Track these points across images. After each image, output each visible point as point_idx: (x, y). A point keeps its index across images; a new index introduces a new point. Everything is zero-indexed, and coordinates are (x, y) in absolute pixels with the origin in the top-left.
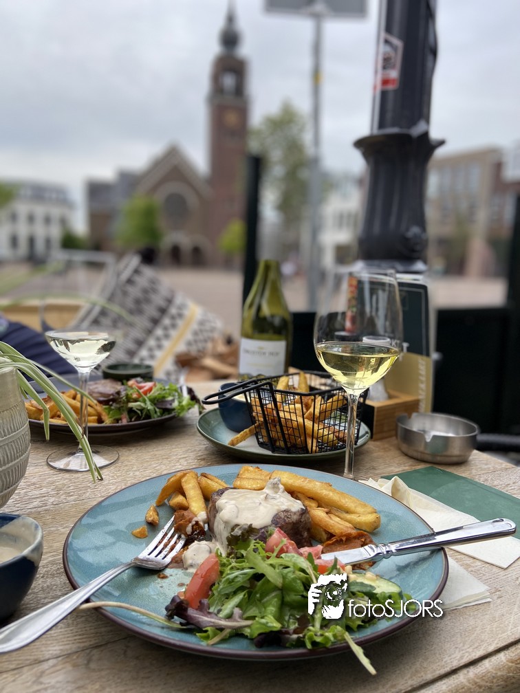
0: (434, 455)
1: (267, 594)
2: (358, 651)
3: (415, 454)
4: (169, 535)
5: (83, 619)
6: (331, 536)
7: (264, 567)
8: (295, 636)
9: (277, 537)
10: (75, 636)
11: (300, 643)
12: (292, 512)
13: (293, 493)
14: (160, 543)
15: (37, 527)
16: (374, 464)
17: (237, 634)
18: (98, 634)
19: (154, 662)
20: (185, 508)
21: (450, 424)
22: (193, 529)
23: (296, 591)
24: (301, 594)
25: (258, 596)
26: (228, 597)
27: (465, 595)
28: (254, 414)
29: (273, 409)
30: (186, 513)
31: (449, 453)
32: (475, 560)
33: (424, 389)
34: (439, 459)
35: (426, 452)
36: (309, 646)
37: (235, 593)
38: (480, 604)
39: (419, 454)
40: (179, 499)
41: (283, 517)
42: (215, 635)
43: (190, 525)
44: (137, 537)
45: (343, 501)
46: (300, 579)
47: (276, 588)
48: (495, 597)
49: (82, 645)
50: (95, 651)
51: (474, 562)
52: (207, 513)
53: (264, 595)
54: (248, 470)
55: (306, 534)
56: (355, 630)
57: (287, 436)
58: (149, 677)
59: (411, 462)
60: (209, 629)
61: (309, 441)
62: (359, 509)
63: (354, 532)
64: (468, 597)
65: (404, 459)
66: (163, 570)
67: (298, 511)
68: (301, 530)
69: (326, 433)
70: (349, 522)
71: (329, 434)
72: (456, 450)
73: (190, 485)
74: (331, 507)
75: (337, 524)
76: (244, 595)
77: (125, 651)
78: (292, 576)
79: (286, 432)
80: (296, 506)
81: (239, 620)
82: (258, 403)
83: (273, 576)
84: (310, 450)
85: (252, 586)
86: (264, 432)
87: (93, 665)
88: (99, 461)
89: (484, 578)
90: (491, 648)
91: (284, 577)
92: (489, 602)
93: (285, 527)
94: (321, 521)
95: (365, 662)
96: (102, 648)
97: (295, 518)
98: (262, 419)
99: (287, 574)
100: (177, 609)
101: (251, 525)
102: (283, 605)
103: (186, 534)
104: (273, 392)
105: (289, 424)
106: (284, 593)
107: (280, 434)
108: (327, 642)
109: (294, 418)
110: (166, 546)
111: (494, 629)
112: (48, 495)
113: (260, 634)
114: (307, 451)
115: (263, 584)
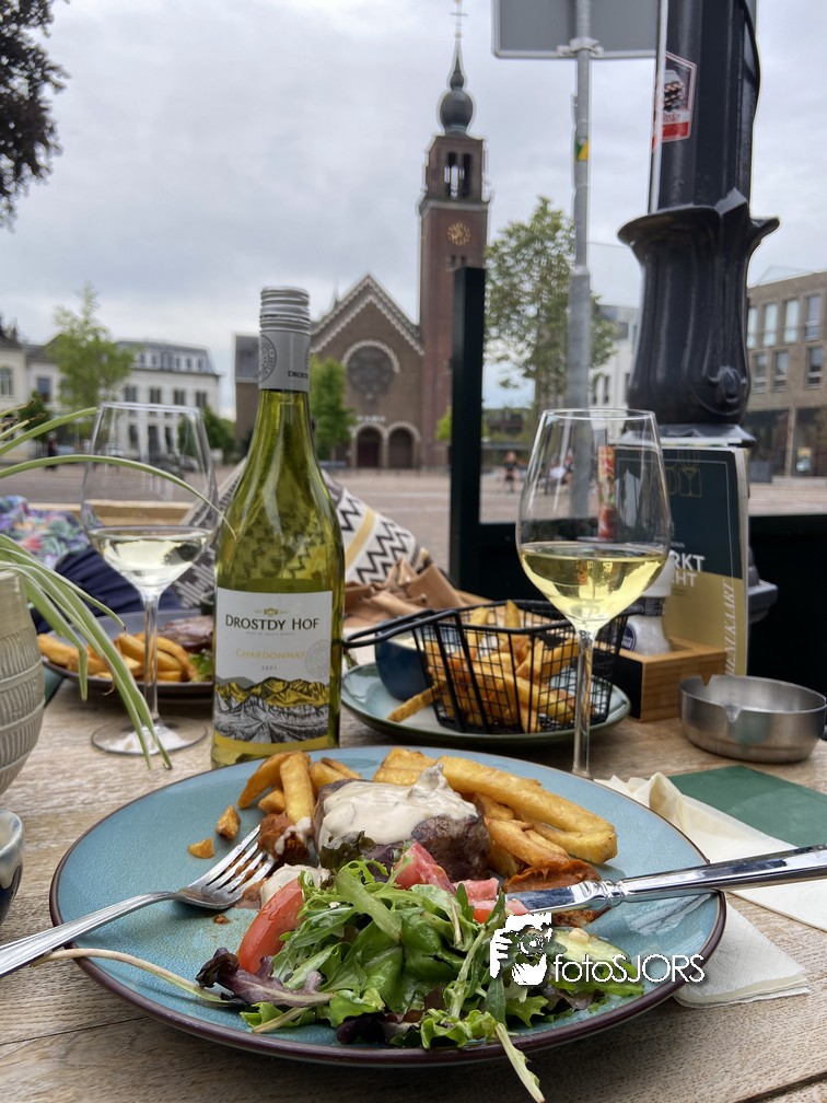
0: (745, 746)
1: (377, 953)
2: (518, 1059)
3: (711, 745)
4: (248, 856)
5: (80, 983)
6: (524, 865)
7: (370, 903)
8: (407, 1025)
9: (411, 856)
10: (59, 1009)
11: (413, 1039)
12: (451, 820)
13: (468, 794)
14: (231, 866)
15: (16, 825)
16: (637, 759)
17: (316, 1018)
18: (97, 1009)
19: (177, 1060)
20: (278, 810)
21: (777, 696)
22: (286, 844)
23: (425, 949)
24: (434, 954)
25: (359, 954)
26: (309, 952)
27: (758, 980)
28: (431, 669)
29: (461, 659)
30: (277, 818)
31: (772, 743)
32: (791, 922)
33: (733, 636)
34: (754, 753)
35: (732, 740)
36: (426, 1044)
37: (318, 947)
38: (786, 998)
39: (719, 745)
40: (274, 797)
41: (433, 827)
42: (272, 1017)
43: (282, 838)
44: (196, 856)
45: (557, 810)
46: (435, 928)
47: (391, 943)
48: (818, 987)
49: (67, 1024)
50: (82, 1037)
51: (788, 926)
52: (312, 823)
53: (369, 953)
54: (400, 756)
55: (476, 861)
56: (529, 1024)
57: (486, 706)
58: (160, 1085)
59: (703, 757)
60: (261, 1005)
61: (525, 714)
62: (583, 825)
63: (564, 861)
64: (764, 983)
65: (693, 752)
66: (226, 910)
67: (465, 820)
68: (466, 851)
69: (553, 699)
70: (559, 844)
71: (557, 703)
72: (786, 737)
73: (294, 774)
74: (532, 820)
75: (538, 847)
76: (334, 952)
77: (134, 1040)
78: (420, 922)
79: (485, 699)
80: (465, 810)
81: (313, 992)
82: (437, 651)
83: (384, 919)
84: (526, 728)
85: (349, 937)
86: (447, 700)
87: (72, 1059)
88: (171, 739)
89: (804, 952)
90: (794, 1077)
91: (405, 924)
92: (805, 995)
93: (434, 844)
94: (507, 840)
96: (97, 1032)
97: (455, 831)
98: (443, 678)
99: (409, 917)
100: (220, 970)
101: (363, 833)
102: (403, 974)
103: (274, 854)
104: (461, 629)
105: (490, 685)
106: (407, 951)
107: (474, 703)
108: (461, 1040)
109: (498, 674)
110: (239, 871)
111: (807, 1042)
112: (80, 788)
113: (347, 1019)
114: (522, 731)
115: (368, 934)
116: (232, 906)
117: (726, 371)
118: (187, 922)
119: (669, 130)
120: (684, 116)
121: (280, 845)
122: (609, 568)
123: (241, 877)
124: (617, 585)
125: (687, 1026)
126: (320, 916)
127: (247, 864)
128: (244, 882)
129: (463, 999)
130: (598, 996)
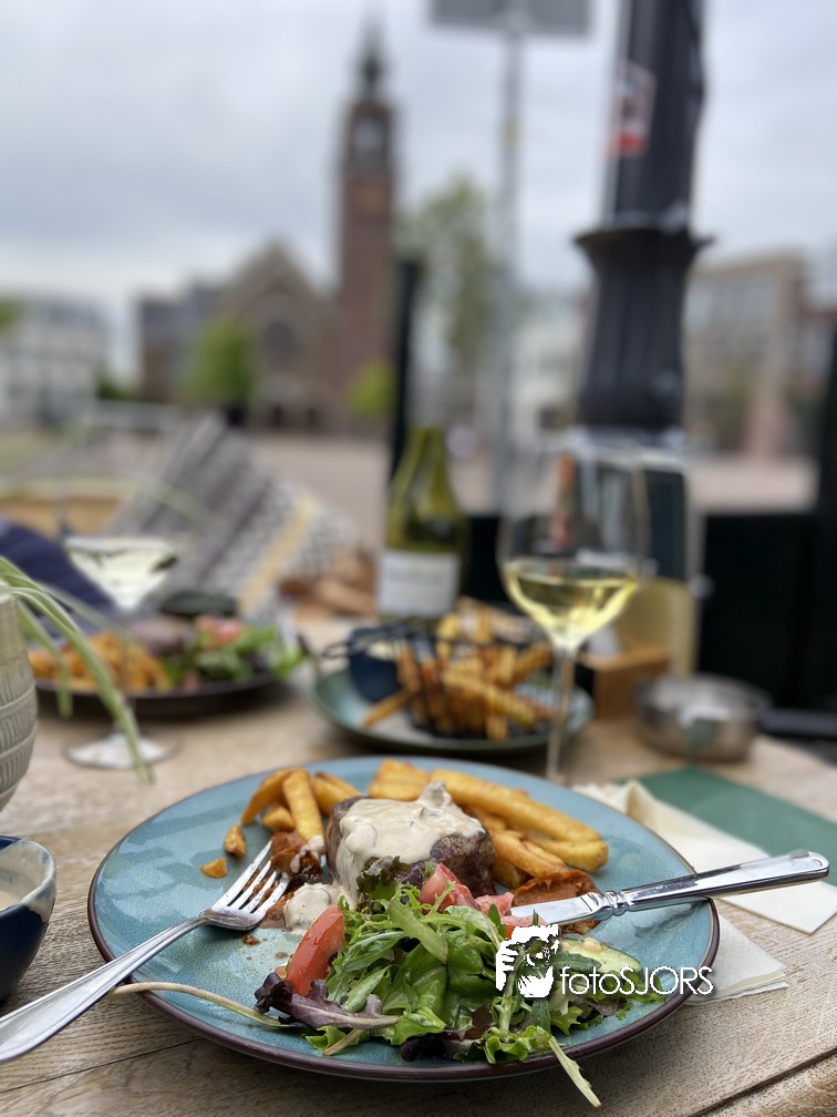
1: (423, 973)
4: (263, 873)
5: (120, 1009)
6: (527, 877)
7: (417, 928)
8: (468, 1043)
9: (439, 878)
10: (107, 1037)
11: (476, 1054)
12: (463, 838)
13: (466, 806)
14: (247, 885)
15: (46, 858)
17: (373, 1038)
18: (145, 1035)
19: (236, 1082)
20: (289, 829)
21: (721, 700)
22: (301, 863)
23: (470, 969)
24: (479, 973)
25: (408, 975)
26: (358, 976)
27: (744, 977)
30: (290, 838)
31: (718, 743)
36: (491, 1059)
37: (370, 970)
38: (769, 992)
39: (671, 744)
40: (279, 814)
41: (449, 845)
42: (336, 1039)
43: (297, 857)
44: (210, 876)
45: (548, 821)
46: (477, 949)
47: (437, 963)
48: (795, 981)
49: (119, 1052)
50: (138, 1064)
51: (759, 924)
52: (325, 838)
53: (416, 974)
54: (392, 768)
55: (486, 874)
56: (567, 1033)
58: (227, 1107)
59: (657, 757)
60: (326, 1028)
62: (574, 835)
63: (564, 872)
64: (750, 980)
66: (252, 930)
67: (475, 836)
68: (477, 866)
70: (558, 855)
72: (730, 739)
73: (298, 792)
74: (528, 831)
75: (538, 858)
76: (385, 974)
77: (189, 1065)
78: (464, 944)
80: (471, 827)
81: (376, 1015)
83: (433, 943)
85: (399, 959)
87: (135, 1087)
88: (150, 750)
89: (776, 949)
90: (788, 1065)
91: (451, 946)
92: (785, 989)
93: (452, 862)
94: (510, 852)
95: (583, 1085)
96: (151, 1058)
97: (469, 847)
98: (416, 686)
99: (455, 939)
100: (275, 995)
101: (398, 858)
102: (449, 990)
103: (290, 872)
106: (450, 970)
108: (521, 1054)
110: (257, 891)
111: (793, 1033)
113: (409, 1039)
114: (486, 739)
115: (415, 957)
116: (258, 925)
118: (218, 945)
119: (625, 141)
121: (295, 864)
123: (260, 896)
125: (689, 1022)
126: (368, 941)
127: (262, 883)
128: (263, 901)
130: (620, 1002)
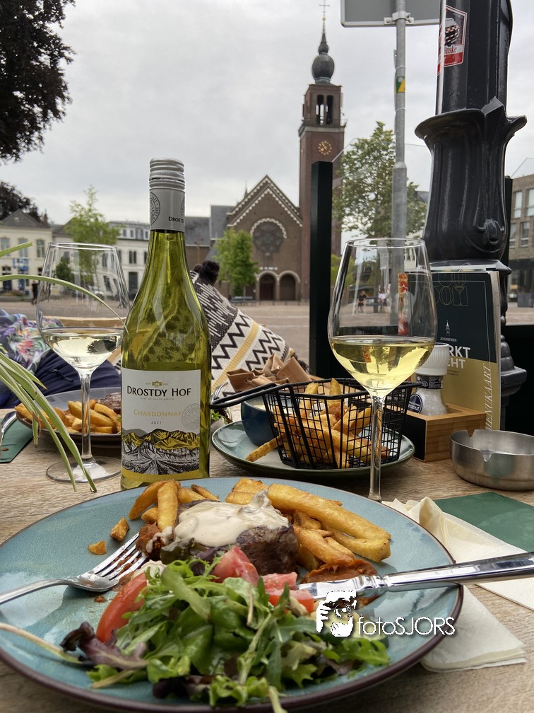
0: (496, 479)
1: (194, 629)
3: (472, 478)
4: (129, 552)
6: (321, 562)
7: (188, 593)
8: (202, 687)
9: (230, 557)
11: (202, 697)
12: (268, 529)
16: (418, 487)
17: (140, 678)
20: (152, 522)
21: (519, 445)
22: (154, 546)
23: (227, 627)
24: (232, 631)
25: (180, 629)
27: (486, 652)
28: (276, 425)
30: (150, 527)
31: (515, 477)
32: (518, 607)
33: (491, 403)
34: (502, 484)
35: (486, 474)
36: (212, 702)
37: (147, 626)
38: (508, 666)
39: (477, 477)
40: (151, 512)
41: (253, 534)
43: (151, 541)
44: (93, 553)
45: (350, 523)
46: (236, 611)
47: (203, 621)
51: (518, 610)
53: (189, 628)
54: (245, 484)
56: (301, 685)
57: (312, 449)
59: (466, 486)
60: (102, 667)
61: (338, 455)
62: (369, 534)
63: (349, 560)
64: (491, 654)
65: (460, 483)
66: (105, 592)
67: (278, 529)
68: (278, 552)
69: (358, 444)
70: (349, 547)
71: (361, 448)
72: (525, 473)
73: (166, 496)
74: (332, 529)
75: (333, 550)
76: (160, 628)
78: (224, 607)
79: (311, 445)
81: (138, 659)
82: (279, 413)
83: (199, 605)
84: (339, 466)
85: (173, 616)
86: (286, 445)
89: (525, 630)
91: (213, 607)
92: (523, 664)
93: (251, 548)
94: (310, 544)
97: (270, 537)
98: (283, 430)
99: (217, 603)
102: (211, 645)
104: (294, 397)
105: (314, 435)
106: (216, 628)
107: (303, 447)
108: (238, 699)
109: (318, 427)
110: (120, 565)
112: (31, 505)
113: (161, 680)
114: (336, 467)
115: (187, 616)
116: (111, 589)
117: (490, 223)
118: (75, 601)
119: (449, 59)
120: (459, 49)
121: (149, 546)
122: (387, 350)
123: (120, 569)
124: (394, 363)
125: (430, 686)
126: (153, 601)
127: (126, 559)
128: (122, 572)
129: (250, 666)
130: (357, 665)
